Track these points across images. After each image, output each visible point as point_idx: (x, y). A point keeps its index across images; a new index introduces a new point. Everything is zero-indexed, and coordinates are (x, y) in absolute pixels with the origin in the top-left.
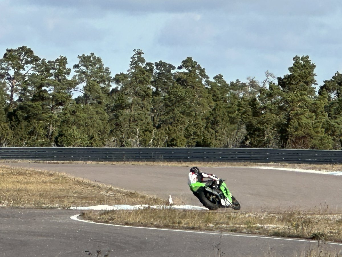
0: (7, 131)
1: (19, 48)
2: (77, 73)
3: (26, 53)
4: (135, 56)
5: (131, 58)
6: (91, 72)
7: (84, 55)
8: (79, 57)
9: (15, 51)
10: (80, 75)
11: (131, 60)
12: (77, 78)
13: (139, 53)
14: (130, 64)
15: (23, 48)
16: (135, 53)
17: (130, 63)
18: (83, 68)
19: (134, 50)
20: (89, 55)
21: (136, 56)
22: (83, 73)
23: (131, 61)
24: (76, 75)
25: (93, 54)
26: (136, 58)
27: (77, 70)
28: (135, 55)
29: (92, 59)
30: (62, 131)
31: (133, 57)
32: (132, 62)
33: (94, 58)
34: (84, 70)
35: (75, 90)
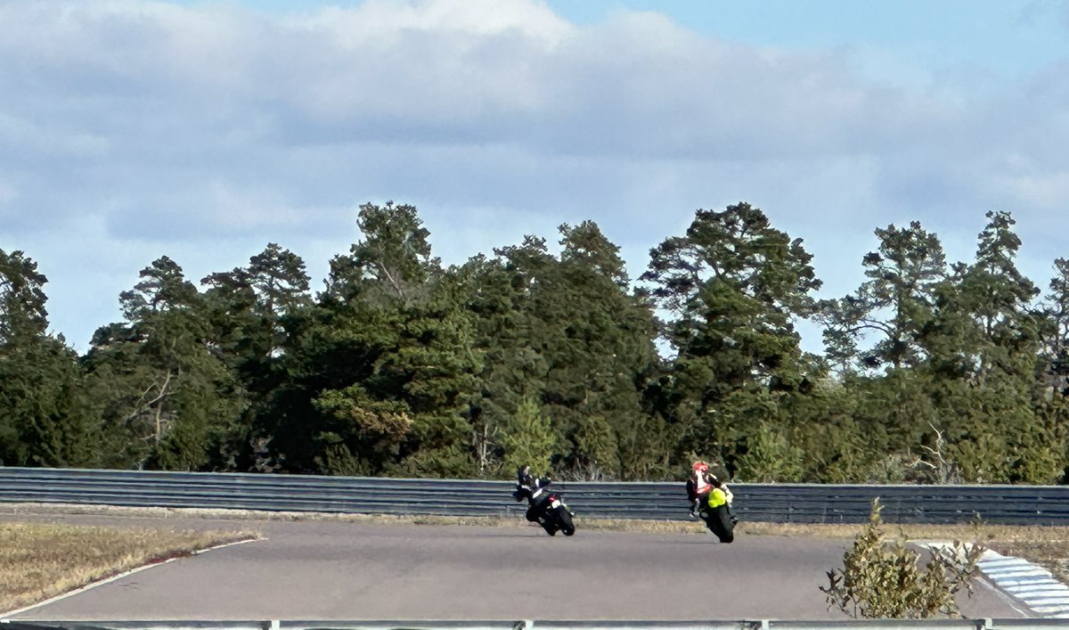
0: (603, 438)
1: (730, 209)
2: (872, 279)
3: (748, 223)
4: (990, 230)
5: (980, 236)
6: (910, 274)
7: (891, 227)
8: (879, 232)
9: (717, 217)
10: (878, 284)
11: (981, 241)
12: (870, 291)
13: (1001, 222)
14: (978, 252)
15: (742, 209)
16: (990, 221)
17: (978, 249)
18: (890, 265)
19: (989, 214)
20: (908, 227)
21: (995, 230)
22: (890, 277)
23: (979, 245)
24: (869, 283)
25: (916, 225)
26: (994, 236)
27: (874, 268)
28: (991, 226)
29: (914, 238)
30: (744, 439)
31: (986, 234)
32: (982, 246)
33: (921, 236)
34: (890, 270)
35: (867, 326)
